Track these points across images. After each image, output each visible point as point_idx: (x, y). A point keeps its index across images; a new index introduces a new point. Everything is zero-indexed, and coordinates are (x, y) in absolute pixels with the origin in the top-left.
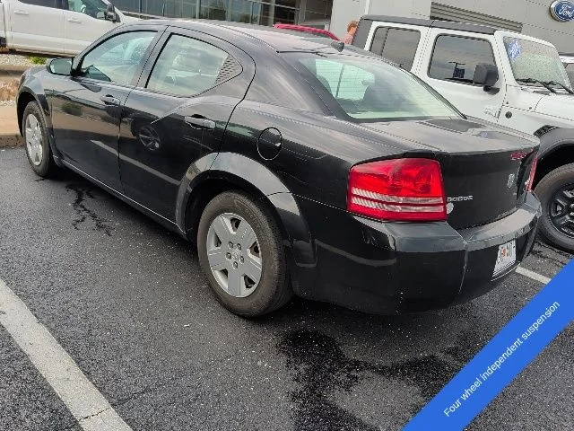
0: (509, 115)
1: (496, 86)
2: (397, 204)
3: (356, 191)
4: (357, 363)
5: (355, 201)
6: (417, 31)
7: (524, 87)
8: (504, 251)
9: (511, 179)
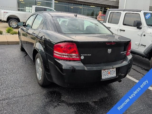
0: (144, 35)
1: (140, 27)
2: (65, 55)
3: (55, 52)
4: (63, 101)
5: (55, 54)
6: (120, 13)
7: (150, 27)
8: (109, 72)
9: (109, 51)
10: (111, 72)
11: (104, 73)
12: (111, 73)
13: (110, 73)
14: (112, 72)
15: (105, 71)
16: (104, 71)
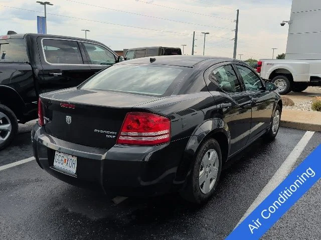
9: (69, 118)
11: (57, 157)
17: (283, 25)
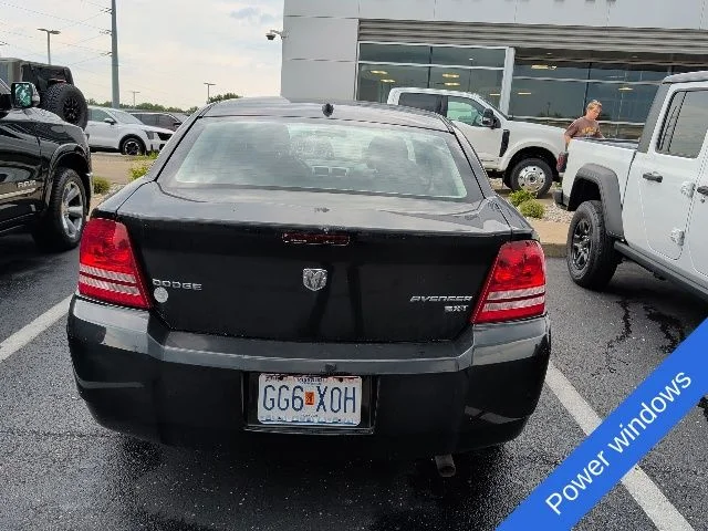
8: (310, 396)
9: (314, 277)
10: (322, 396)
11: (272, 394)
12: (322, 403)
13: (317, 399)
14: (328, 394)
15: (281, 383)
16: (277, 384)
17: (271, 37)
